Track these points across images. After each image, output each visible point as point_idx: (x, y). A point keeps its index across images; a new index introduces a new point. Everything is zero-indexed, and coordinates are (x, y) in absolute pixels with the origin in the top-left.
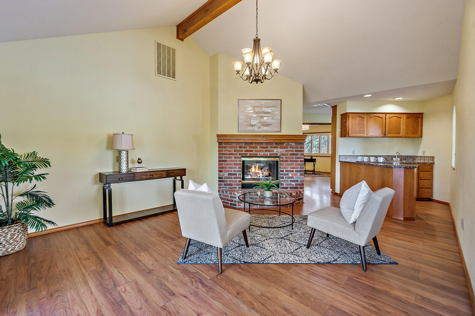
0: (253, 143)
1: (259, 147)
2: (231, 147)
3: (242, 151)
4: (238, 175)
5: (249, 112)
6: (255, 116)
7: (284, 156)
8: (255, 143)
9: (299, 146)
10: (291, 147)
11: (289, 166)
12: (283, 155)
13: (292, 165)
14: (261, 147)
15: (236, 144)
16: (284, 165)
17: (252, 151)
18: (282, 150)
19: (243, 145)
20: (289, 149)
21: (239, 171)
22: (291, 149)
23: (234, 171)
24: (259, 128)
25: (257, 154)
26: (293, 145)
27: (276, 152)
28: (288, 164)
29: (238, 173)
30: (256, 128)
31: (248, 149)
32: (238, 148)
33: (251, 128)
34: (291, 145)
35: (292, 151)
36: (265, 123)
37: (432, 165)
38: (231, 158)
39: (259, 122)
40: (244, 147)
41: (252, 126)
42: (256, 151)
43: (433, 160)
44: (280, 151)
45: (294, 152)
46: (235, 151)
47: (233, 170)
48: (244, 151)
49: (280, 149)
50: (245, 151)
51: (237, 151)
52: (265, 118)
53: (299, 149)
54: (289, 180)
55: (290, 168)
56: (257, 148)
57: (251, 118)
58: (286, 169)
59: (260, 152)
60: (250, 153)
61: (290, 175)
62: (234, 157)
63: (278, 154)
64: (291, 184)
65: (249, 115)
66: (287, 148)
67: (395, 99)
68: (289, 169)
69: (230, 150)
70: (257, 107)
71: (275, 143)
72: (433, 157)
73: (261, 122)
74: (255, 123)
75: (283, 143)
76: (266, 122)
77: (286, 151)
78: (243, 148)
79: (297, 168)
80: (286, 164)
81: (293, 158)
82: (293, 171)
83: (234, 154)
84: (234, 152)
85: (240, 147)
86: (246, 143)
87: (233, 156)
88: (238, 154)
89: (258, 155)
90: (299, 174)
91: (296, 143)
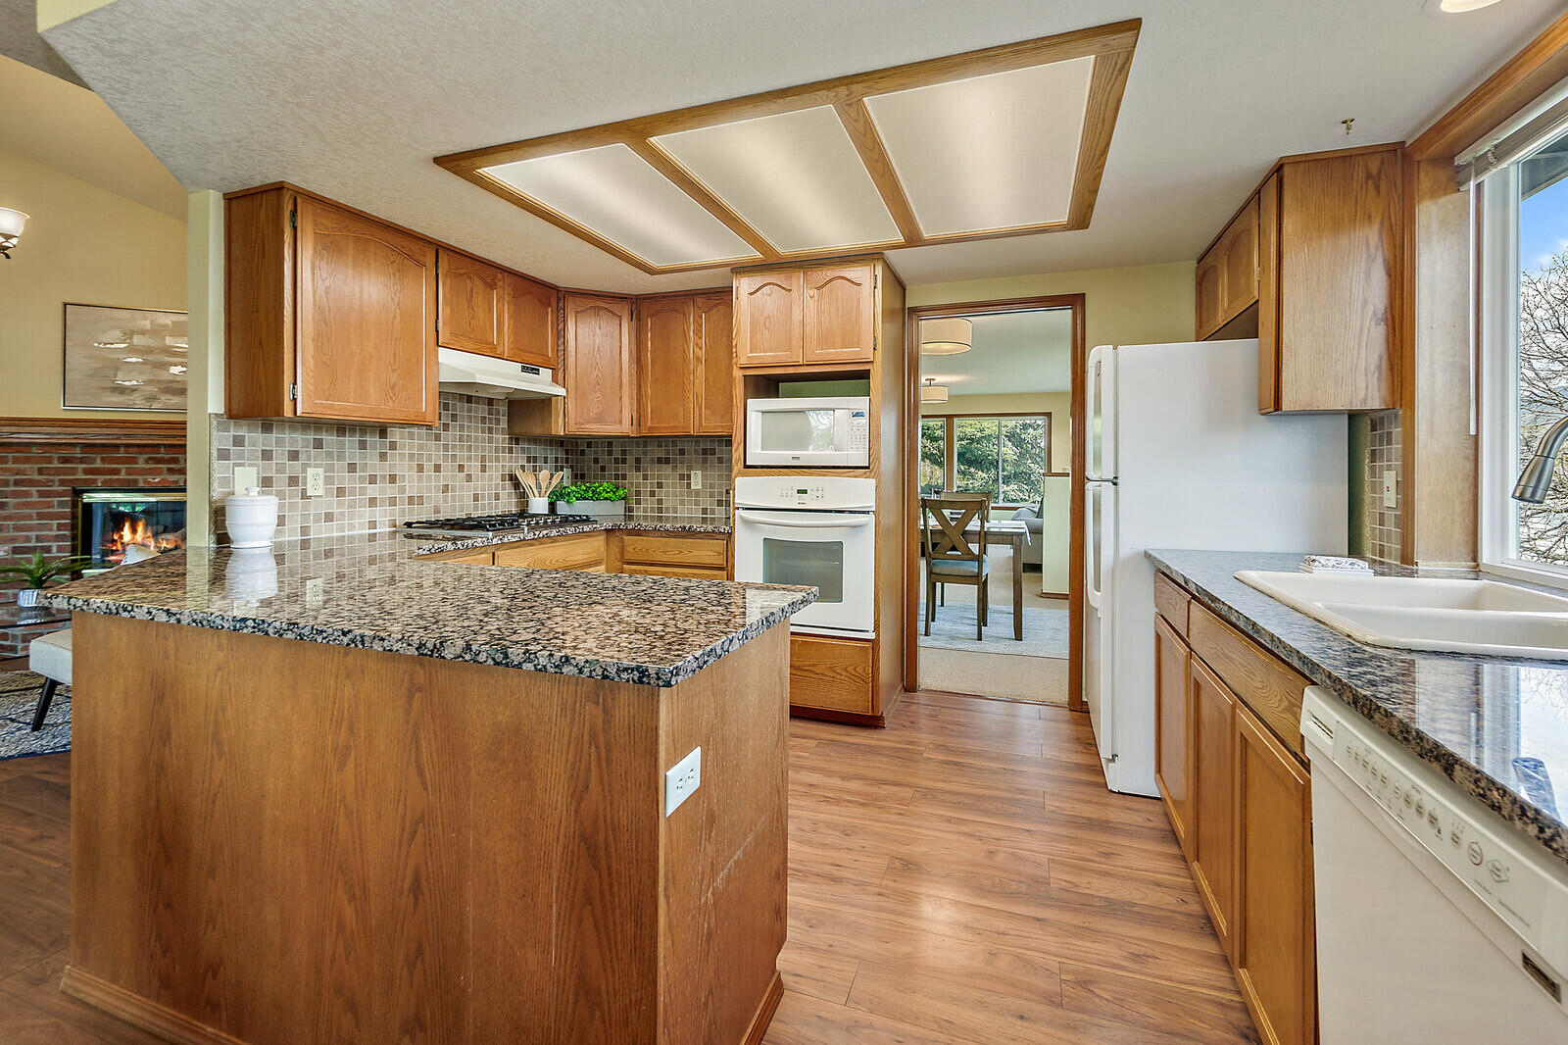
0: (118, 446)
1: (142, 458)
2: (27, 460)
3: (74, 471)
4: (54, 549)
5: (108, 346)
6: (134, 360)
8: (127, 446)
14: (150, 459)
15: (46, 449)
17: (117, 472)
19: (78, 453)
21: (57, 538)
23: (38, 539)
24: (152, 398)
25: (136, 481)
29: (54, 546)
30: (137, 400)
31: (98, 464)
32: (56, 461)
33: (116, 399)
36: (174, 385)
38: (26, 494)
39: (148, 382)
40: (82, 461)
41: (122, 390)
42: (129, 472)
46: (41, 471)
47: (33, 534)
48: (80, 470)
50: (86, 471)
51: (52, 472)
52: (175, 370)
56: (137, 464)
57: (117, 366)
59: (150, 474)
60: (108, 477)
62: (38, 491)
65: (111, 356)
69: (19, 469)
70: (143, 333)
73: (159, 382)
74: (135, 383)
76: (178, 382)
78: (77, 463)
83: (39, 481)
84: (36, 477)
85: (66, 460)
86: (86, 447)
87: (34, 489)
88: (57, 483)
89: (141, 484)
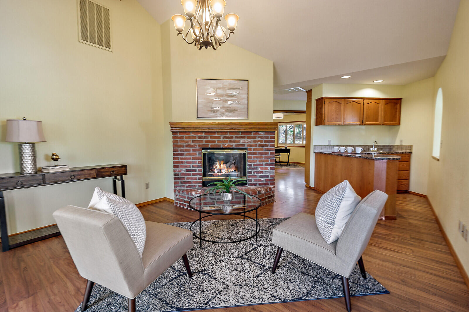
0: (215, 132)
1: (222, 136)
2: (189, 138)
3: (202, 142)
4: (197, 170)
5: (210, 94)
6: (217, 99)
7: (253, 148)
8: (218, 132)
9: (269, 136)
10: (259, 137)
11: (258, 159)
12: (251, 146)
13: (262, 157)
14: (224, 137)
15: (195, 133)
16: (251, 158)
17: (214, 142)
18: (250, 140)
19: (203, 135)
20: (257, 139)
21: (198, 166)
22: (260, 139)
23: (193, 166)
24: (223, 114)
25: (220, 145)
26: (262, 134)
27: (243, 143)
28: (257, 157)
29: (197, 169)
30: (218, 115)
31: (209, 139)
32: (197, 138)
33: (212, 114)
34: (260, 134)
35: (261, 141)
36: (229, 109)
37: (409, 155)
38: (189, 150)
39: (222, 108)
40: (205, 138)
41: (214, 111)
42: (219, 142)
43: (410, 150)
44: (247, 142)
45: (264, 143)
46: (193, 142)
47: (191, 165)
48: (204, 142)
49: (247, 139)
50: (206, 142)
51: (196, 142)
52: (229, 103)
53: (269, 139)
54: (258, 175)
55: (260, 161)
56: (220, 139)
57: (212, 101)
58: (255, 162)
59: (224, 143)
60: (212, 144)
61: (259, 170)
62: (192, 149)
63: (244, 145)
64: (260, 180)
65: (210, 98)
66: (256, 138)
67: (374, 82)
68: (258, 163)
69: (187, 141)
70: (220, 89)
71: (242, 132)
72: (411, 146)
73: (225, 107)
74: (217, 108)
75: (251, 132)
76: (230, 107)
77: (255, 141)
78: (203, 139)
79: (267, 161)
80: (254, 157)
81: (262, 149)
82: (262, 165)
83: (192, 145)
84: (192, 144)
85: (200, 138)
86: (206, 132)
87: (191, 148)
88: (198, 146)
89: (222, 147)
90: (269, 167)
91: (266, 132)
